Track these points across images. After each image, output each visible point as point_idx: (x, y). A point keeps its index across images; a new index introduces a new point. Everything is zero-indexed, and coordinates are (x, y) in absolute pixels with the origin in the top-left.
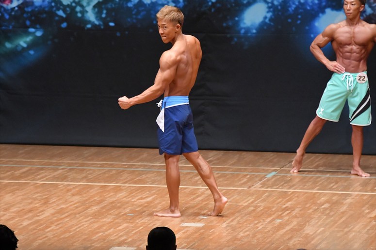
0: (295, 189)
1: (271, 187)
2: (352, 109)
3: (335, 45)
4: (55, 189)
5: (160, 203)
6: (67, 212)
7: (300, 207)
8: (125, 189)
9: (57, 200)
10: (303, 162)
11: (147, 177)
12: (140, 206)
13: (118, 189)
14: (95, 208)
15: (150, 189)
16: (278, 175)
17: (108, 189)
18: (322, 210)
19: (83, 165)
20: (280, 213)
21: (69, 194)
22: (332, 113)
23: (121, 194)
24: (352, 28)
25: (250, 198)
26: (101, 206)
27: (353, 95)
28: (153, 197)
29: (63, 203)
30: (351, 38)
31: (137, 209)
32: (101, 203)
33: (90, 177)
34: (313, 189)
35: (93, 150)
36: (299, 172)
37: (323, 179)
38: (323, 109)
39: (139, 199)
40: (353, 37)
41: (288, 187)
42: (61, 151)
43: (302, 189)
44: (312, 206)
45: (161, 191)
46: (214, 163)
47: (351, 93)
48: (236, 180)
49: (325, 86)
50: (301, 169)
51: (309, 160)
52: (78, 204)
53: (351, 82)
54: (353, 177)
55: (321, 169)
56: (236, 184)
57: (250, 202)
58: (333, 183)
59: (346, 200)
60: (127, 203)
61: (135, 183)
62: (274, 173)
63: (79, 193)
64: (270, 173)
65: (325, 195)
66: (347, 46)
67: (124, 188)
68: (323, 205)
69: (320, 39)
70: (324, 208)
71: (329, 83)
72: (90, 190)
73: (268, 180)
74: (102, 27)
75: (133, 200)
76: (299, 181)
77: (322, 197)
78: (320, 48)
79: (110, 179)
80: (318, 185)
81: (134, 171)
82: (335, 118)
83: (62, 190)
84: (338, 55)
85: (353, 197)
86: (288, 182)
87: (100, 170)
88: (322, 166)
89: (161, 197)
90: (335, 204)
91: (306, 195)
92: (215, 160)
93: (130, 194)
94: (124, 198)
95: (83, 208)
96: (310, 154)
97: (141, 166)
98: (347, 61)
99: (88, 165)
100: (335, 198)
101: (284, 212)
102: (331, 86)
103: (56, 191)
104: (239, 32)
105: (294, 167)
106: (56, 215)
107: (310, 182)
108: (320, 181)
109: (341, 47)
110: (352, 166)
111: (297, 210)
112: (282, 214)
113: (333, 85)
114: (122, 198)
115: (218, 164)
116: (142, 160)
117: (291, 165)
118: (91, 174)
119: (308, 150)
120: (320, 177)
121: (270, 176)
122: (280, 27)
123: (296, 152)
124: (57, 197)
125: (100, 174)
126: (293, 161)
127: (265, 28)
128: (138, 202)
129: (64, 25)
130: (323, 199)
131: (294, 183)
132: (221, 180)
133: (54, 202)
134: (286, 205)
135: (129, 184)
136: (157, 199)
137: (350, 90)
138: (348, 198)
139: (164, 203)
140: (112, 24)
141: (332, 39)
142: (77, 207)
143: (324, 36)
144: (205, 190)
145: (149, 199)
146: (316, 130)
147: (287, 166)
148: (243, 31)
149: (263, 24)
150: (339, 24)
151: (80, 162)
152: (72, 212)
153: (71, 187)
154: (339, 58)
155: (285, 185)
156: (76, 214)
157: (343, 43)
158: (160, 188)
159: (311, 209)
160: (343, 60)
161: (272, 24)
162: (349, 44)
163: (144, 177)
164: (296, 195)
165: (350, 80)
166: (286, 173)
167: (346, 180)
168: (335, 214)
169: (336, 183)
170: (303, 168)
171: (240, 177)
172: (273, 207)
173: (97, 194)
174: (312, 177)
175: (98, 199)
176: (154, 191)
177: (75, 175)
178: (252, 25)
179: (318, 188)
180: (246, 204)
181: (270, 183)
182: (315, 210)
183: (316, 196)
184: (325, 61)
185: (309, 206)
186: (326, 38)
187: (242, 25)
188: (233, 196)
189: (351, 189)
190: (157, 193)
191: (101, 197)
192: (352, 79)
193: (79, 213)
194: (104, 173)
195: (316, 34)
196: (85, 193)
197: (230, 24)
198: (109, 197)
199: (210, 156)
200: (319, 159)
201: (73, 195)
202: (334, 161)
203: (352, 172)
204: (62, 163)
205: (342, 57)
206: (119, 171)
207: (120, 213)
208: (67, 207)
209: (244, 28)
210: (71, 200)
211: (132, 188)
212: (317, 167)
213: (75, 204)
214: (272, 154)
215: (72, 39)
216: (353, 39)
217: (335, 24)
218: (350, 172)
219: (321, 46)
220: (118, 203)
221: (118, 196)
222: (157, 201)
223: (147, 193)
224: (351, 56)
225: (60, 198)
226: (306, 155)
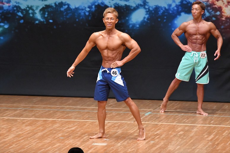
0: (162, 123)
1: (148, 121)
2: (197, 74)
3: (186, 35)
4: (15, 122)
5: (80, 131)
6: (23, 136)
7: (165, 134)
8: (59, 122)
9: (16, 129)
10: (167, 106)
11: (72, 115)
12: (67, 133)
13: (54, 122)
14: (40, 134)
15: (74, 122)
16: (152, 114)
17: (48, 122)
18: (179, 135)
19: (32, 107)
20: (153, 137)
21: (24, 125)
22: (185, 77)
23: (56, 125)
24: (197, 24)
25: (135, 128)
26: (43, 133)
27: (197, 65)
28: (76, 127)
29: (20, 131)
30: (196, 31)
31: (66, 135)
32: (43, 130)
33: (37, 114)
34: (173, 122)
35: (39, 98)
36: (165, 112)
37: (179, 117)
38: (180, 74)
39: (67, 128)
40: (198, 30)
41: (158, 121)
42: (19, 99)
43: (166, 122)
44: (172, 133)
45: (80, 123)
46: (113, 107)
47: (197, 64)
48: (126, 117)
49: (181, 60)
50: (166, 111)
51: (171, 105)
52: (29, 131)
53: (197, 57)
54: (198, 115)
55: (178, 110)
56: (127, 119)
57: (135, 130)
58: (185, 119)
59: (194, 129)
60: (60, 131)
61: (65, 118)
62: (149, 113)
63: (30, 125)
64: (147, 112)
65: (180, 126)
66: (194, 36)
67: (57, 122)
68: (179, 132)
69: (177, 31)
70: (180, 134)
71: (183, 58)
72: (37, 123)
73: (146, 117)
74: (45, 23)
75: (63, 129)
76: (165, 118)
77: (179, 128)
78: (177, 36)
79: (50, 116)
80: (176, 120)
81: (64, 111)
82: (186, 79)
83: (20, 122)
84: (188, 41)
85: (197, 128)
86: (158, 118)
87: (43, 110)
88: (179, 109)
89: (80, 127)
90: (187, 132)
91: (169, 126)
92: (114, 105)
93: (61, 125)
94: (58, 127)
95: (33, 134)
96: (172, 101)
97: (68, 108)
98: (194, 45)
99: (36, 107)
100: (187, 128)
101: (156, 137)
102: (184, 60)
103: (15, 123)
104: (128, 26)
105: (161, 109)
106: (15, 138)
107: (171, 118)
108: (178, 117)
109: (190, 36)
110: (197, 109)
111: (163, 136)
112: (154, 138)
113: (186, 59)
114: (57, 128)
115: (116, 107)
116: (69, 105)
117: (160, 108)
118: (37, 113)
119: (170, 99)
120: (177, 115)
121: (147, 114)
122: (153, 24)
123: (163, 100)
124: (17, 127)
125: (43, 113)
126: (160, 106)
127: (144, 24)
128: (66, 130)
129: (22, 21)
130: (179, 129)
131: (162, 119)
132: (117, 117)
133: (14, 130)
134: (157, 132)
135: (61, 119)
136: (78, 128)
137: (196, 63)
138: (195, 128)
139: (82, 131)
140: (51, 21)
141: (185, 31)
142: (28, 133)
143: (180, 29)
144: (107, 123)
145: (73, 128)
146: (175, 86)
147: (158, 108)
148: (131, 26)
149: (143, 22)
150: (189, 22)
151: (31, 105)
152: (26, 136)
153: (25, 121)
154: (189, 43)
155: (156, 120)
156: (28, 137)
157: (191, 34)
158: (80, 122)
159: (172, 134)
160: (191, 44)
161: (149, 22)
162: (195, 35)
163: (70, 115)
164: (163, 126)
165: (196, 56)
166: (158, 113)
167: (194, 117)
168: (187, 138)
169: (187, 119)
170: (167, 110)
171: (129, 115)
172: (149, 133)
173: (41, 125)
174: (173, 115)
175: (42, 128)
176: (76, 124)
177: (27, 113)
178: (136, 22)
179: (176, 122)
180: (133, 131)
181: (147, 119)
182: (175, 136)
183: (175, 127)
184: (181, 45)
185: (171, 133)
186: (181, 31)
187: (130, 22)
188: (125, 127)
189: (197, 123)
190: (78, 124)
191: (43, 127)
192: (197, 55)
193: (30, 137)
194: (46, 112)
195: (175, 28)
196: (34, 125)
197: (123, 21)
198: (49, 127)
199: (110, 102)
200: (177, 104)
201: (26, 126)
202: (187, 105)
203: (197, 112)
204: (20, 106)
205: (191, 42)
206: (55, 111)
207: (55, 137)
208: (23, 133)
209: (132, 24)
210: (25, 129)
211: (63, 122)
212: (176, 109)
213: (27, 131)
214: (148, 101)
215: (27, 30)
216: (198, 31)
217: (186, 22)
218: (196, 112)
219: (178, 35)
220: (55, 131)
221: (54, 126)
222: (78, 130)
223: (72, 124)
224: (196, 42)
225: (18, 127)
226: (169, 102)
